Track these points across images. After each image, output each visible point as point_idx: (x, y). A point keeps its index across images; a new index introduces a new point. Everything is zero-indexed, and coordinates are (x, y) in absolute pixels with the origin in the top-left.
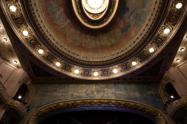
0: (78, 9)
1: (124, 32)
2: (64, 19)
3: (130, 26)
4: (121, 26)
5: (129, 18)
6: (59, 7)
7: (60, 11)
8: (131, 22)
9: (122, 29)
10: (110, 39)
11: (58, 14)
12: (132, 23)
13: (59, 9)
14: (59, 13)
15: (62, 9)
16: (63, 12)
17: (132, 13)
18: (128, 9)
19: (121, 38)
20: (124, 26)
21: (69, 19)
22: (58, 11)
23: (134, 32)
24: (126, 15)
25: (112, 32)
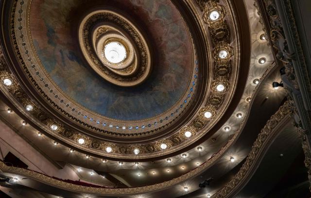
0: (130, 29)
1: (48, 31)
2: (143, 4)
3: (49, 42)
4: (59, 36)
5: (61, 51)
6: (157, 19)
7: (153, 14)
8: (53, 48)
9: (54, 32)
10: (56, 7)
11: (155, 7)
12: (50, 48)
13: (156, 16)
14: (154, 10)
15: (152, 16)
16: (149, 13)
17: (63, 58)
18: (71, 59)
19: (43, 19)
20: (57, 38)
21: (136, 6)
22: (156, 13)
23: (37, 41)
24: (66, 52)
25: (63, 19)
